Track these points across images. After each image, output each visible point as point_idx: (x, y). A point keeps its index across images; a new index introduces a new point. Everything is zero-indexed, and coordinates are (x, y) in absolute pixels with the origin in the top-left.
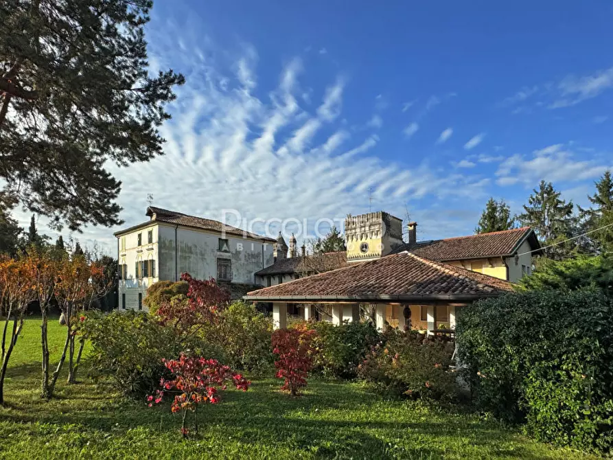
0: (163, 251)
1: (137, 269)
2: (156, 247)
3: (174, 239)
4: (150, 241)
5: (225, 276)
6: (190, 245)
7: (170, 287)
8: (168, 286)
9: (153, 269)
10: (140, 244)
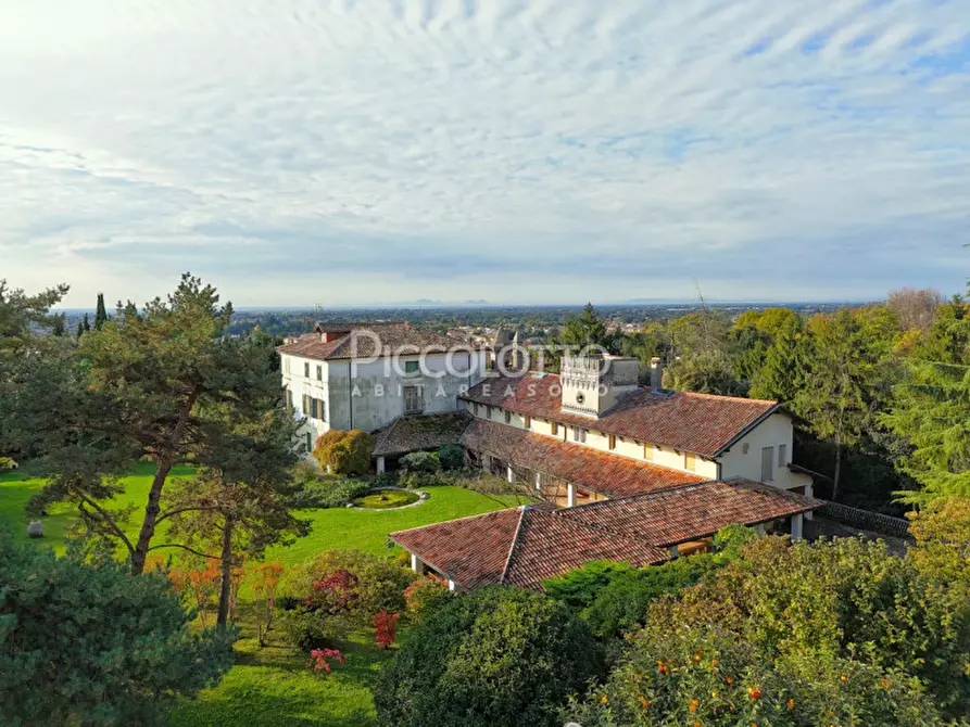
0: (335, 392)
1: (304, 403)
2: (326, 387)
3: (347, 375)
4: (320, 378)
5: (415, 407)
6: (367, 378)
7: (342, 442)
8: (340, 439)
9: (323, 412)
10: (307, 375)
